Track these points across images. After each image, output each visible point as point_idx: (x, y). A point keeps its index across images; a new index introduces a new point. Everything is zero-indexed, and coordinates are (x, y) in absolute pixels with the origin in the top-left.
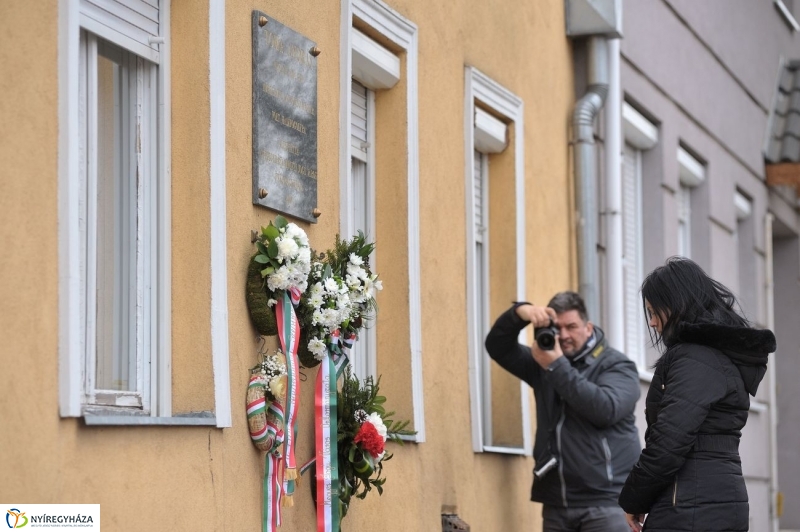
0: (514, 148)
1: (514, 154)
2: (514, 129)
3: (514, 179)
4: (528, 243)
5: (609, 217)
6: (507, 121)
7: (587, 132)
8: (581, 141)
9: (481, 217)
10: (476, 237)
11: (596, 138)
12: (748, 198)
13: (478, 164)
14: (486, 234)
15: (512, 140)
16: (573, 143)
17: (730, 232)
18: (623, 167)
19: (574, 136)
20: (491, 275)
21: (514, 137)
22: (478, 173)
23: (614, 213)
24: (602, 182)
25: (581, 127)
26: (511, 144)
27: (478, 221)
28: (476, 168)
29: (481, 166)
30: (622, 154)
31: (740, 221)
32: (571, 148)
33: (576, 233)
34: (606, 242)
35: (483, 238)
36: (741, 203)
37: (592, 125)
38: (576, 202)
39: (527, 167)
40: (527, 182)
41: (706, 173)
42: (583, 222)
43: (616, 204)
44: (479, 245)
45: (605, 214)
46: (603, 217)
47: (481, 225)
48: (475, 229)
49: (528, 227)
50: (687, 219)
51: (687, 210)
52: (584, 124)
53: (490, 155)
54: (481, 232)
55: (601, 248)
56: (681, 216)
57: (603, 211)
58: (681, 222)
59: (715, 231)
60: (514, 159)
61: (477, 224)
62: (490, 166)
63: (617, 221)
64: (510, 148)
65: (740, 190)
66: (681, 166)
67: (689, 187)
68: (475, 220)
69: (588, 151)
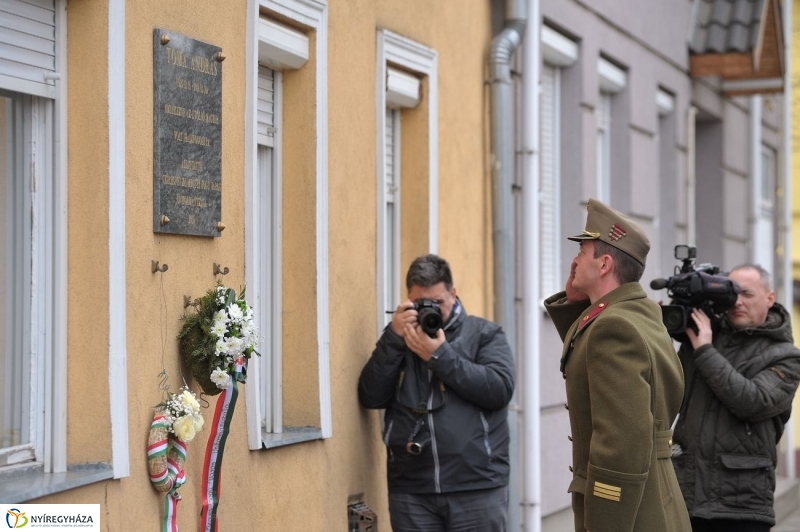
0: (428, 103)
1: (427, 109)
2: (428, 83)
3: (427, 136)
4: (441, 198)
5: (526, 156)
6: (420, 76)
7: (504, 71)
8: (497, 81)
9: (393, 176)
10: (387, 198)
11: (513, 73)
12: (670, 93)
13: (390, 120)
14: (398, 194)
15: (425, 95)
16: (490, 82)
17: (650, 135)
18: (541, 96)
19: (490, 76)
20: (402, 235)
21: (428, 92)
22: (390, 130)
23: (531, 153)
24: (519, 118)
25: (498, 66)
26: (424, 99)
27: (390, 181)
28: (387, 126)
29: (393, 122)
30: (540, 83)
31: (662, 117)
32: (487, 87)
33: (491, 176)
34: (522, 181)
35: (394, 198)
36: (664, 101)
37: (509, 64)
38: (491, 144)
39: (440, 119)
40: (441, 133)
41: (628, 80)
42: (498, 165)
43: (533, 142)
44: (391, 205)
45: (521, 153)
46: (519, 156)
47: (393, 185)
48: (386, 189)
49: (441, 181)
50: (606, 127)
51: (607, 118)
52: (501, 63)
53: (402, 112)
54: (392, 192)
55: (516, 188)
56: (600, 125)
57: (519, 149)
58: (601, 131)
59: (635, 137)
60: (427, 115)
61: (388, 184)
62: (402, 121)
63: (534, 161)
64: (424, 103)
65: (663, 89)
66: (602, 78)
67: (609, 94)
68: (386, 180)
69: (505, 91)
